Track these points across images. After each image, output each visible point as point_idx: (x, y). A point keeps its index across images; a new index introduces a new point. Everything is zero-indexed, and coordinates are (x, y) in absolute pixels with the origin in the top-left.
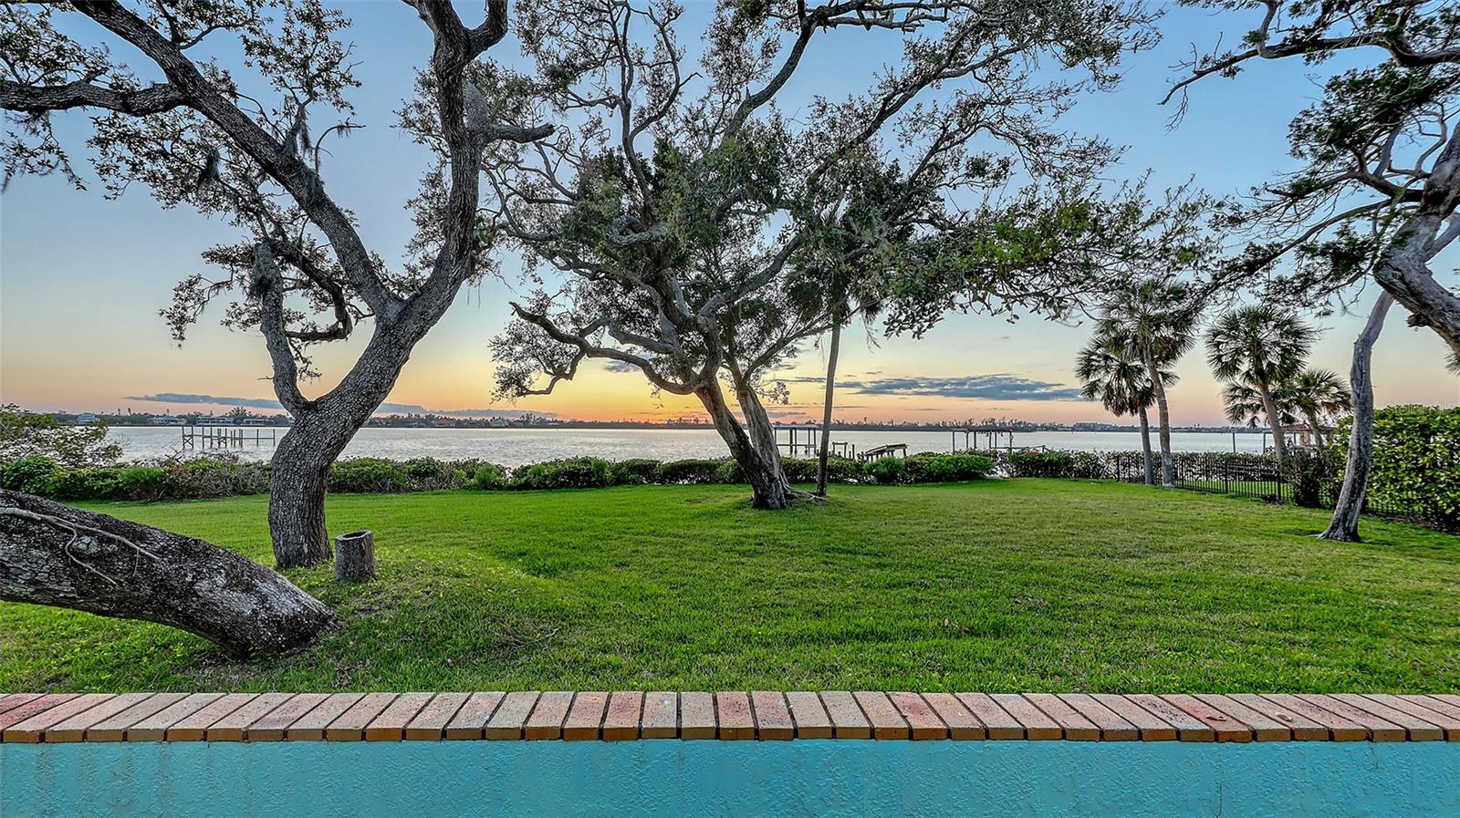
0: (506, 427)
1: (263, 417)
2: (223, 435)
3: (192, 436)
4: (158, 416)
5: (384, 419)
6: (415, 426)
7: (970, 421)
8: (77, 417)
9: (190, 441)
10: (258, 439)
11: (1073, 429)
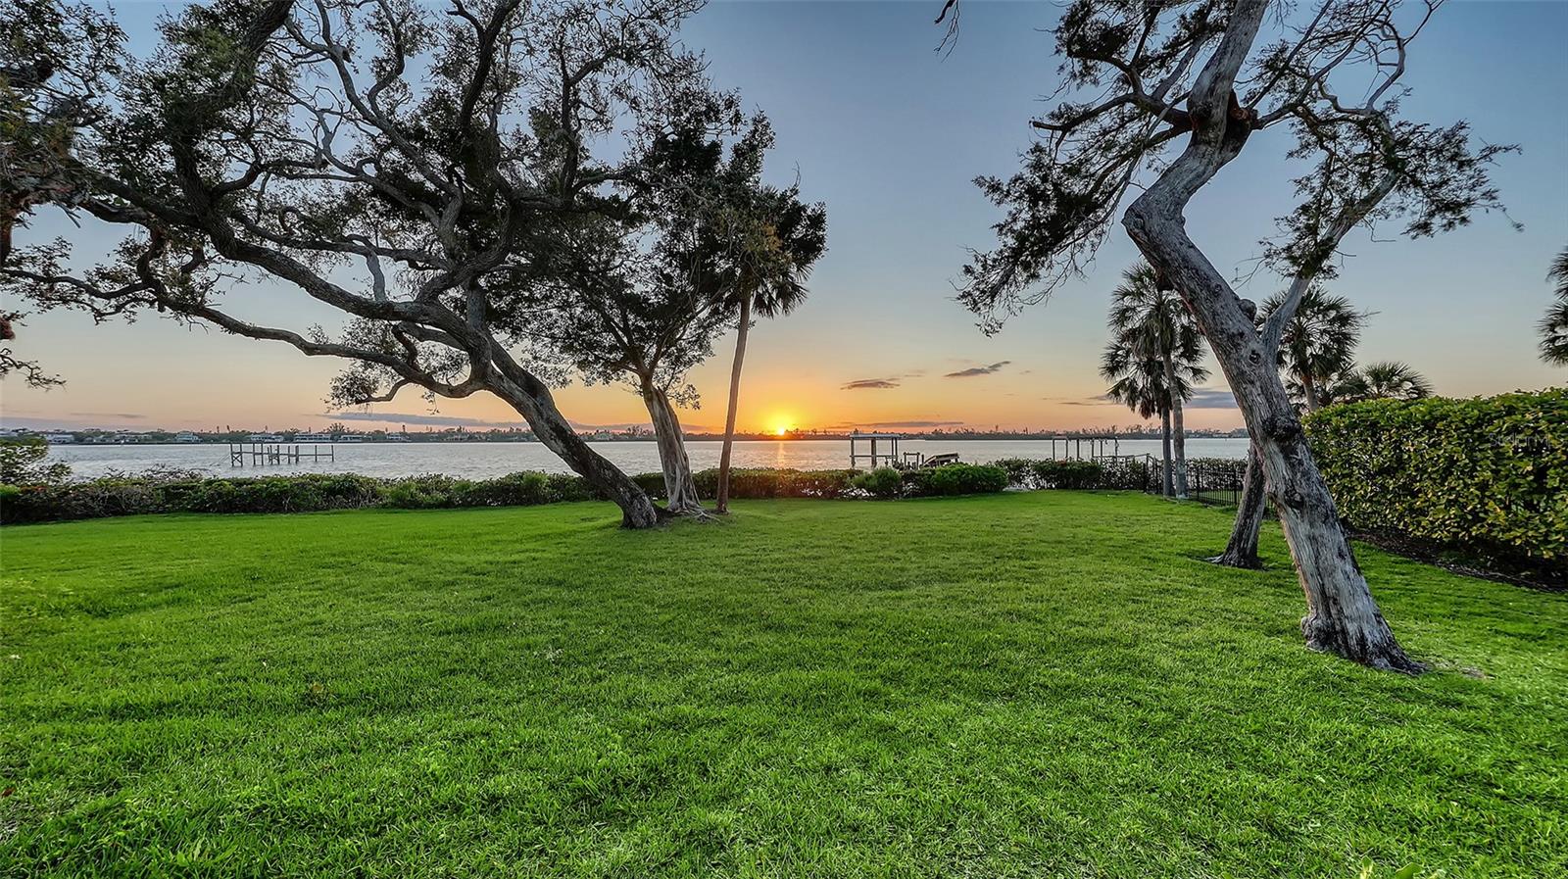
0: (610, 440)
1: (361, 433)
2: (275, 452)
3: (240, 453)
4: (255, 433)
5: (484, 434)
6: (516, 441)
7: (1113, 428)
8: (175, 435)
9: (239, 458)
10: (316, 455)
11: (1230, 436)
